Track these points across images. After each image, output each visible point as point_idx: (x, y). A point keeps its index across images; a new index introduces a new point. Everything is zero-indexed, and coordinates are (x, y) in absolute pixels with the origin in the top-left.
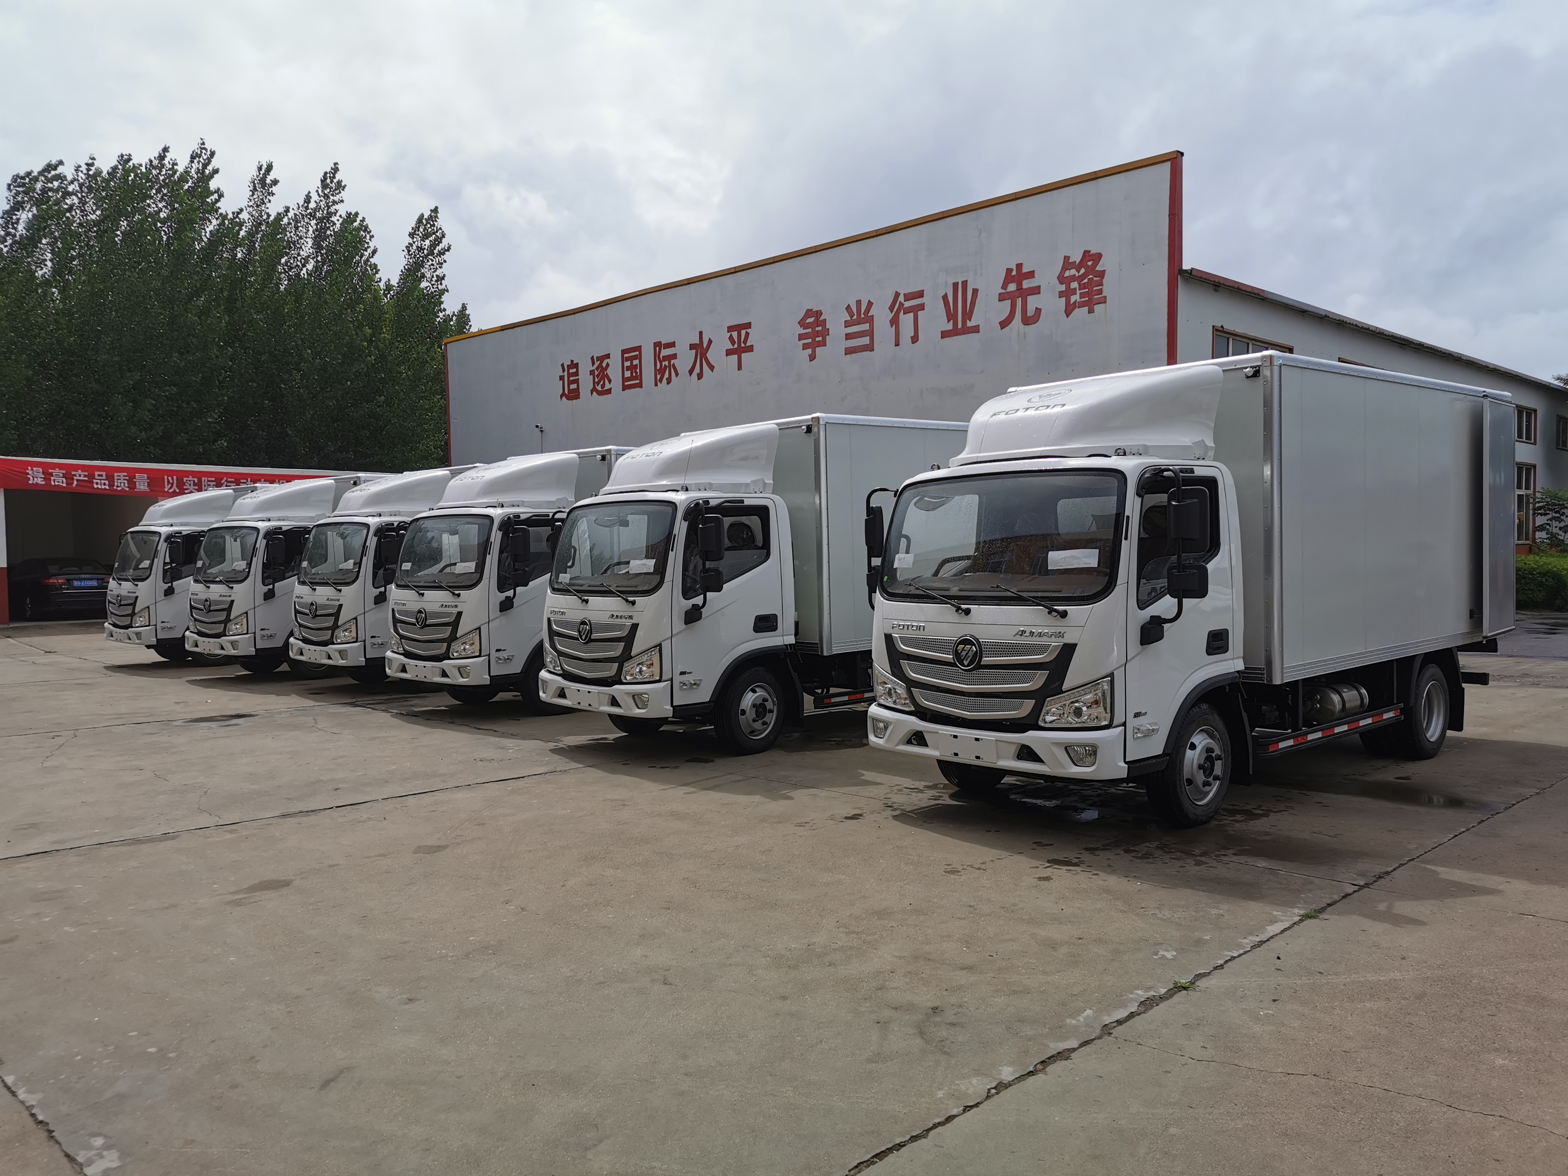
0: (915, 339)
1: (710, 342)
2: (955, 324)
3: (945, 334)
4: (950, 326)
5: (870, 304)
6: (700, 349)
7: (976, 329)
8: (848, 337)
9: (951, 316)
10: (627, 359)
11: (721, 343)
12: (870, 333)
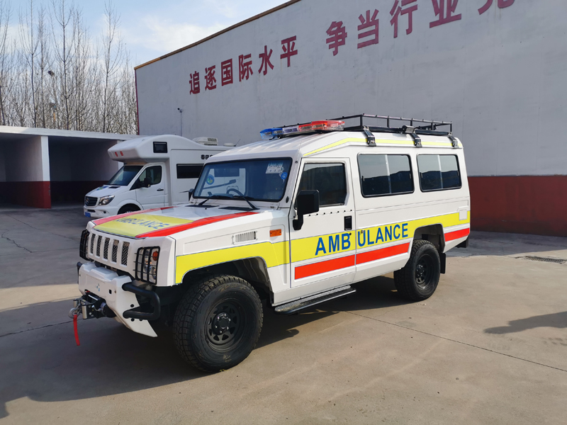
0: (409, 31)
1: (271, 51)
2: (441, 16)
3: (433, 25)
4: (437, 18)
5: (376, 12)
6: (265, 57)
7: (458, 17)
8: (360, 36)
9: (438, 11)
10: (224, 67)
11: (278, 50)
12: (376, 32)
